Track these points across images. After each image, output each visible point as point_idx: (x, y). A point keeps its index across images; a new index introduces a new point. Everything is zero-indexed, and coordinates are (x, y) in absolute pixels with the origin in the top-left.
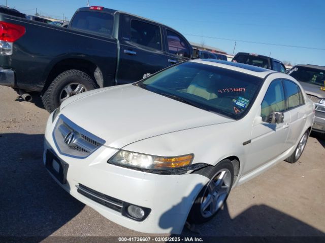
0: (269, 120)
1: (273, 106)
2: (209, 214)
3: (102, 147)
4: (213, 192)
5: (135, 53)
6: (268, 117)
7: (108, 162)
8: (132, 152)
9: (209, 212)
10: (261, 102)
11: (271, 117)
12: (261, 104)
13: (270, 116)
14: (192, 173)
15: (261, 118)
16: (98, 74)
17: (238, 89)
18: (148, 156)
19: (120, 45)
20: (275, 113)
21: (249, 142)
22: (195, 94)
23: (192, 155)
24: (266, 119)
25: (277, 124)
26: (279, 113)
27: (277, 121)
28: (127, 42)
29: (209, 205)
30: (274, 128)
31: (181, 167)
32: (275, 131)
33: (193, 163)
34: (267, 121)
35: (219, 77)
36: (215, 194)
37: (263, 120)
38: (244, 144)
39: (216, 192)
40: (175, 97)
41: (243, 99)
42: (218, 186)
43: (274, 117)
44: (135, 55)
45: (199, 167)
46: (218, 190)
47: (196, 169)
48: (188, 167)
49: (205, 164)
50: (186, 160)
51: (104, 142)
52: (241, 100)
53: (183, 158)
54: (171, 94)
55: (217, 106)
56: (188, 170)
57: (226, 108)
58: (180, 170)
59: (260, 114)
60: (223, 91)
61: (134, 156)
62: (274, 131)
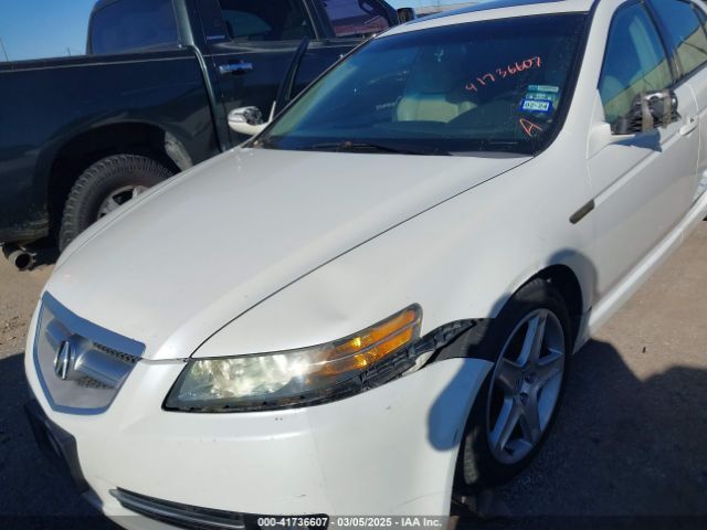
0: (635, 124)
1: (637, 86)
2: (525, 447)
3: (139, 365)
4: (519, 385)
5: (249, 66)
6: (627, 118)
7: (165, 407)
8: (226, 358)
9: (521, 440)
10: (597, 80)
11: (637, 113)
12: (599, 86)
13: (632, 111)
14: (431, 361)
15: (608, 126)
16: (173, 148)
17: (520, 64)
18: (275, 357)
19: (205, 58)
20: (648, 97)
21: (589, 207)
22: (420, 118)
23: (415, 309)
24: (625, 124)
25: (660, 129)
26: (659, 95)
27: (658, 120)
28: (222, 45)
29: (518, 424)
30: (653, 144)
31: (389, 359)
32: (660, 150)
33: (424, 331)
34: (630, 131)
35: (463, 49)
36: (525, 388)
37: (616, 129)
38: (575, 219)
39: (528, 381)
40: (348, 143)
41: (539, 88)
42: (528, 362)
43: (647, 112)
44: (249, 70)
45: (450, 336)
46: (533, 374)
47: (440, 344)
48: (412, 350)
49: (462, 322)
50: (399, 332)
51: (142, 346)
52: (536, 92)
53: (384, 330)
54: (339, 140)
55: (471, 133)
56: (416, 358)
57: (496, 130)
58: (387, 368)
59: (601, 115)
60: (477, 84)
61: (232, 367)
62: (657, 154)
